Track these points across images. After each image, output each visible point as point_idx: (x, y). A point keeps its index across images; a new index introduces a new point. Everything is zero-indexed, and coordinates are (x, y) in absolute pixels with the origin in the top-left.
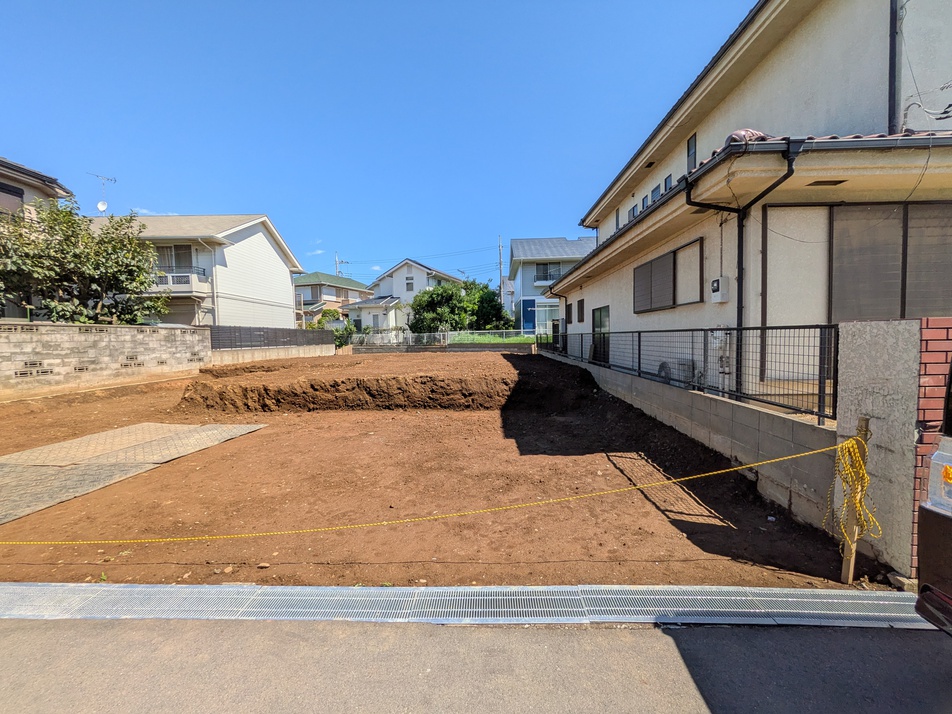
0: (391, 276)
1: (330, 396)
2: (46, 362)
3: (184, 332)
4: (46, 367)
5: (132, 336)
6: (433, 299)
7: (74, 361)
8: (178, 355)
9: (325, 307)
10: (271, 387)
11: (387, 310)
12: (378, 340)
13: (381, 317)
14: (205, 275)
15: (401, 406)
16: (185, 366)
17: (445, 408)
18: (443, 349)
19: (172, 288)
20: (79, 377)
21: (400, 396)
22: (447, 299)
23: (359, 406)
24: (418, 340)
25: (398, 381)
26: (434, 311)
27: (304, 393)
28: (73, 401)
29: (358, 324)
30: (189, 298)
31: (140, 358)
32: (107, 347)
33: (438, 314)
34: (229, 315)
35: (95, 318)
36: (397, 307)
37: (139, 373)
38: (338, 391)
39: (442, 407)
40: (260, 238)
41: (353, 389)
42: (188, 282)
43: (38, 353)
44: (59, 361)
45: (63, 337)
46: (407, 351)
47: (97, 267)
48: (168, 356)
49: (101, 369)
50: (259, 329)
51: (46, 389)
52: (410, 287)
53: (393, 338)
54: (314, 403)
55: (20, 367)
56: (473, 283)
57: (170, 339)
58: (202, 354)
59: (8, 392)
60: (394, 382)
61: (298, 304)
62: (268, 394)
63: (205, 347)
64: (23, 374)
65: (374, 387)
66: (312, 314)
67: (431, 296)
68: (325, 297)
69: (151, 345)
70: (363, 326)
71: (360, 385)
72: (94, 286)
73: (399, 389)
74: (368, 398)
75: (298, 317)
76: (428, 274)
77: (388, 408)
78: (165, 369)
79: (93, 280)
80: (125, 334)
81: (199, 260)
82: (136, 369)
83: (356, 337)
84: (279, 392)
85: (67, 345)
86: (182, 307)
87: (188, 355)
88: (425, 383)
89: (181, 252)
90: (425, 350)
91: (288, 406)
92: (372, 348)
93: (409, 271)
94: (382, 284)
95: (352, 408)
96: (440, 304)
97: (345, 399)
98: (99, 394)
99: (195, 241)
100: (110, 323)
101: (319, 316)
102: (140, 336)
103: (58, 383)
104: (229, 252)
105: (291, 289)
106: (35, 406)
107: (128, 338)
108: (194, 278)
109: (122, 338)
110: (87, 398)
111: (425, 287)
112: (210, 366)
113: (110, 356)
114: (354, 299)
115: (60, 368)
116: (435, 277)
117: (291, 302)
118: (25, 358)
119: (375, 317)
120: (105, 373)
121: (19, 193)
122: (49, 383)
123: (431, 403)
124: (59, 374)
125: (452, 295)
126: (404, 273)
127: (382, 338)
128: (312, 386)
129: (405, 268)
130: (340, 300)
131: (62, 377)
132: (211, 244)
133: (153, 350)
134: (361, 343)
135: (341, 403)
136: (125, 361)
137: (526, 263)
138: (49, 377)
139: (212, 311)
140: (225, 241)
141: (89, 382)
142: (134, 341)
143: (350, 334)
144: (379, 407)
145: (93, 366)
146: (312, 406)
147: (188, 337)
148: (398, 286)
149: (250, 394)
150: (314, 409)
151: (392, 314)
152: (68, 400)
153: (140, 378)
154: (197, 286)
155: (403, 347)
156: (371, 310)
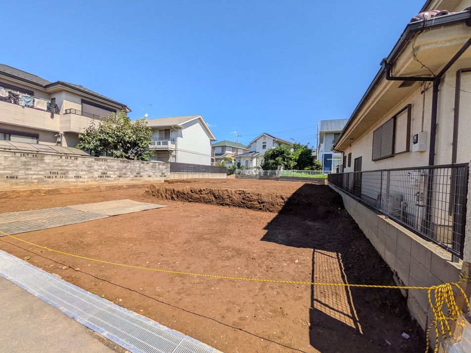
0: (255, 141)
1: (198, 196)
2: (108, 173)
3: (159, 164)
4: (108, 175)
5: (140, 165)
6: (274, 153)
7: (118, 173)
8: (156, 174)
9: (226, 156)
10: (176, 189)
11: (252, 158)
12: (247, 172)
13: (249, 161)
14: (174, 141)
15: (228, 205)
16: (158, 179)
17: (249, 208)
18: (277, 179)
19: (162, 147)
20: (119, 180)
21: (228, 199)
22: (281, 153)
23: (209, 202)
24: (265, 174)
25: (228, 192)
26: (274, 159)
27: (188, 193)
28: (115, 188)
29: (239, 164)
30: (167, 151)
31: (142, 174)
32: (130, 168)
33: (276, 161)
34: (182, 158)
35: (128, 158)
36: (257, 157)
37: (141, 180)
38: (201, 194)
39: (247, 207)
40: (198, 125)
41: (208, 193)
42: (167, 144)
43: (106, 169)
44: (113, 173)
45: (115, 163)
46: (260, 179)
47: (130, 138)
48: (152, 174)
49: (127, 177)
50: (192, 165)
51: (108, 183)
52: (264, 147)
53: (254, 172)
54: (191, 198)
55: (100, 174)
56: (299, 145)
57: (154, 167)
58: (166, 174)
59: (96, 183)
60: (226, 192)
61: (212, 155)
62: (174, 192)
63: (167, 171)
64: (101, 177)
65: (217, 194)
66: (221, 159)
67: (273, 152)
68: (227, 152)
69: (146, 169)
70: (241, 166)
71: (211, 192)
72: (128, 145)
73: (228, 196)
74: (214, 198)
75: (213, 161)
76: (274, 140)
77: (222, 205)
78: (151, 179)
79: (128, 142)
80: (137, 164)
81: (172, 135)
82: (139, 178)
83: (237, 170)
84: (178, 192)
85: (116, 167)
86: (163, 155)
87: (160, 174)
88: (240, 194)
89: (167, 132)
90: (268, 179)
91: (181, 199)
92: (244, 176)
93: (264, 139)
94: (252, 146)
95: (206, 203)
96: (277, 156)
97: (204, 198)
98: (125, 186)
99: (170, 127)
100: (133, 159)
101: (223, 160)
102: (142, 165)
103: (112, 181)
104: (184, 132)
105: (210, 148)
106: (102, 189)
107: (138, 165)
108: (169, 142)
109: (135, 165)
110: (120, 188)
111: (272, 147)
112: (169, 179)
113: (131, 172)
114: (240, 153)
115: (113, 175)
116: (277, 142)
117: (209, 153)
118: (102, 171)
119: (247, 161)
120: (128, 179)
121: (115, 111)
122: (109, 181)
123: (242, 205)
124: (112, 178)
125: (284, 152)
126: (262, 140)
127: (249, 172)
129: (263, 138)
130: (234, 153)
131: (113, 179)
132: (177, 128)
133: (147, 171)
134: (239, 174)
135: (202, 200)
136: (136, 175)
137: (327, 134)
138: (109, 179)
139: (175, 156)
140: (182, 127)
141: (123, 182)
142: (140, 167)
143: (235, 169)
145: (124, 176)
146: (190, 200)
147: (161, 167)
148: (258, 147)
150: (191, 201)
151: (255, 160)
152: (113, 188)
153: (141, 182)
154: (170, 146)
155: (258, 177)
156: (245, 158)
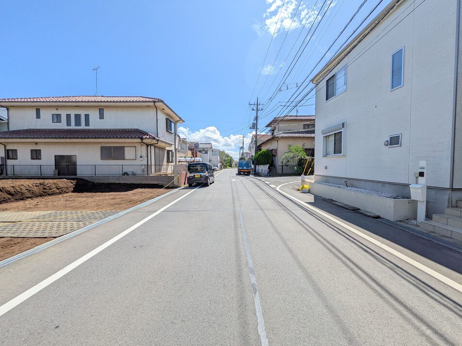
15: (29, 198)
21: (28, 193)
23: (4, 201)
25: (24, 186)
65: (12, 190)
73: (27, 190)
74: (9, 196)
77: (22, 199)
123: (44, 194)
144: (17, 200)
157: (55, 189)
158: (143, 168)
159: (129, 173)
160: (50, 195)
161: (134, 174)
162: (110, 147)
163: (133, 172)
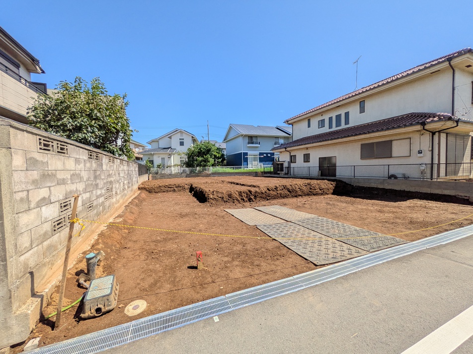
0: (170, 138)
1: (275, 193)
6: (201, 151)
11: (170, 155)
13: (166, 159)
18: (208, 176)
21: (300, 191)
23: (286, 196)
24: (191, 172)
26: (202, 157)
27: (265, 192)
29: (152, 162)
33: (205, 158)
38: (277, 191)
41: (283, 189)
46: (186, 177)
52: (182, 144)
53: (175, 170)
54: (269, 197)
62: (251, 194)
65: (290, 188)
70: (155, 164)
71: (285, 187)
74: (289, 193)
76: (192, 137)
77: (296, 196)
83: (153, 170)
84: (256, 192)
90: (198, 176)
91: (259, 199)
93: (181, 136)
96: (205, 153)
119: (163, 159)
123: (310, 193)
126: (178, 136)
128: (268, 189)
134: (157, 173)
135: (279, 195)
144: (293, 197)
146: (268, 198)
148: (175, 143)
149: (243, 194)
151: (172, 157)
155: (184, 175)
156: (160, 155)
157: (318, 190)
158: (423, 168)
159: (398, 176)
160: (314, 195)
161: (406, 177)
162: (373, 144)
163: (404, 175)
